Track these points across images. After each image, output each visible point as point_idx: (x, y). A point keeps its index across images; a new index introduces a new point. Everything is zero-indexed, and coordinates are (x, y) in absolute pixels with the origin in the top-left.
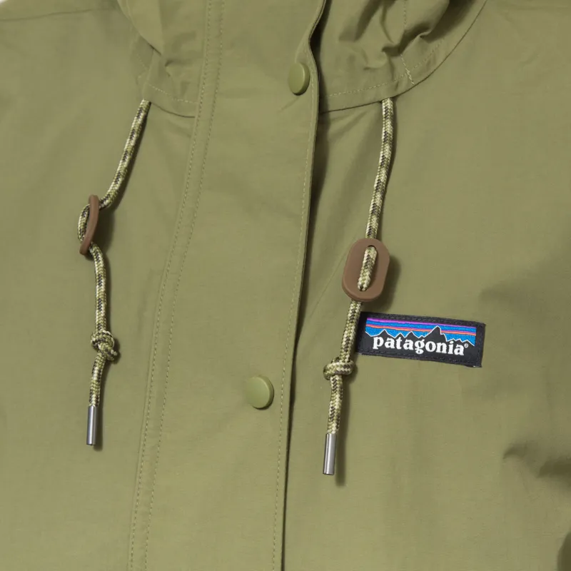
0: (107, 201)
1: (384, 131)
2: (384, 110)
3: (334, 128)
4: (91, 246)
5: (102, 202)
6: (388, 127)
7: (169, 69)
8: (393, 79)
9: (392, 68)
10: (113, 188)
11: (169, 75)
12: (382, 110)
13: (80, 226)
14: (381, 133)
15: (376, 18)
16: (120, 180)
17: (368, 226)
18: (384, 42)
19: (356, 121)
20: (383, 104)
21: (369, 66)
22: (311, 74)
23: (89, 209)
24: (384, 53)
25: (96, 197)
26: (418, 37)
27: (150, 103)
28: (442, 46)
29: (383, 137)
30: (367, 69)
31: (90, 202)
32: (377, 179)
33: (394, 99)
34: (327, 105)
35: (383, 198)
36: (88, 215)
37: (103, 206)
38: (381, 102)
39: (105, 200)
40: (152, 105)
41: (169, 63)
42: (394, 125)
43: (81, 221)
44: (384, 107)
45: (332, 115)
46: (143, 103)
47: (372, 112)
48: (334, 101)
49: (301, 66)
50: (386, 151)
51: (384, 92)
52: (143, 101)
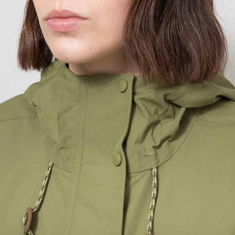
0: (35, 209)
1: (153, 182)
2: (153, 173)
3: (133, 181)
4: (29, 231)
5: (33, 210)
6: (155, 181)
7: (62, 151)
8: (157, 159)
9: (156, 154)
10: (38, 203)
11: (62, 154)
12: (152, 173)
13: (24, 222)
14: (152, 183)
15: (149, 133)
16: (41, 199)
17: (148, 226)
18: (153, 144)
19: (141, 177)
20: (153, 170)
21: (147, 154)
22: (123, 158)
23: (27, 214)
24: (153, 149)
25: (30, 208)
26: (167, 141)
27: (53, 164)
28: (176, 143)
29: (153, 185)
30: (146, 156)
31: (28, 210)
32: (151, 204)
33: (157, 168)
34: (129, 170)
35: (154, 213)
36: (27, 216)
37: (33, 212)
38: (152, 169)
39: (34, 209)
40: (54, 165)
41: (61, 148)
42: (158, 179)
43: (24, 219)
44: (153, 171)
45: (132, 175)
46: (50, 164)
47: (148, 174)
48: (132, 169)
49: (118, 154)
50: (154, 192)
51: (153, 165)
52: (50, 163)
